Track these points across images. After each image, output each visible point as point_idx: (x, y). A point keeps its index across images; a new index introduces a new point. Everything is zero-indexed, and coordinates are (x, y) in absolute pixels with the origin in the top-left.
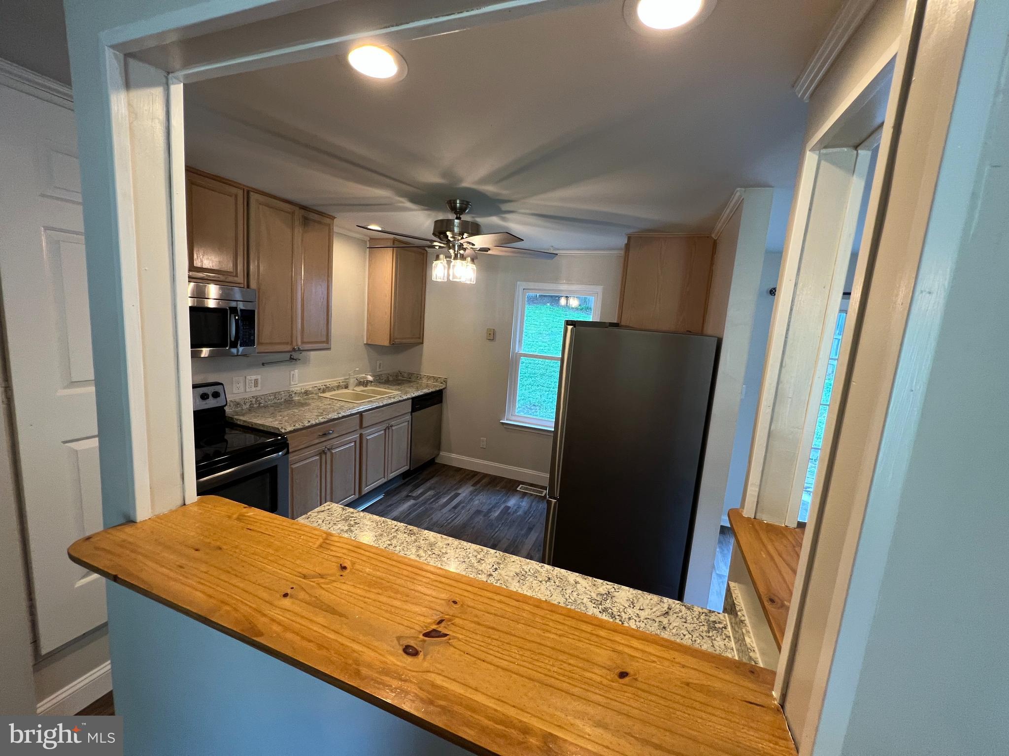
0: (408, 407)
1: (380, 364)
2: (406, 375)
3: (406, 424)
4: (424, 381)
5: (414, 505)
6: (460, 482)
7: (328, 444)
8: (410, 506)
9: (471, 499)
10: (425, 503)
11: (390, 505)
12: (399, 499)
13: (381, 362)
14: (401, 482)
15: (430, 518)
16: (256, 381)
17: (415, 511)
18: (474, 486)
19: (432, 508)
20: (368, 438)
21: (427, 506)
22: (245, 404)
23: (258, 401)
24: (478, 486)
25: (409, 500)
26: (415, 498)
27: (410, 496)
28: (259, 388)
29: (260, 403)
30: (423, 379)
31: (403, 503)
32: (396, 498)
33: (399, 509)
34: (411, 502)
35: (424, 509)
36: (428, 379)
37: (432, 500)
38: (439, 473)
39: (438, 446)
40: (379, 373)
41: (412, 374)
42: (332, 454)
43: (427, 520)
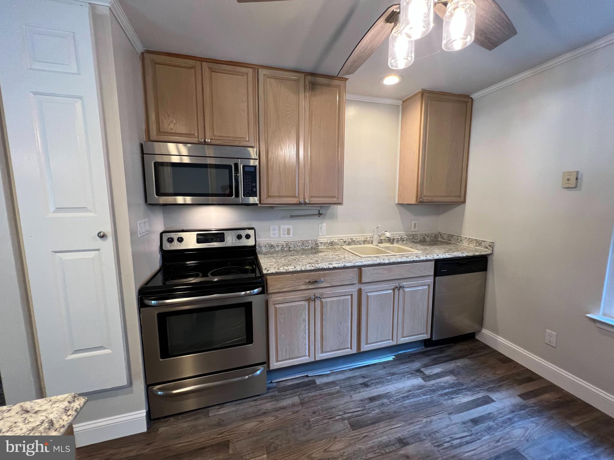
0: (430, 269)
1: (415, 224)
2: (445, 237)
3: (426, 287)
4: (465, 244)
5: (420, 387)
6: (500, 380)
7: (318, 292)
8: (414, 386)
9: (510, 419)
10: (434, 391)
11: (393, 374)
12: (406, 370)
13: (417, 222)
14: (422, 348)
15: (429, 419)
16: (289, 230)
17: (414, 396)
18: (524, 399)
19: (439, 404)
20: (369, 294)
21: (435, 396)
22: (278, 247)
23: (288, 245)
24: (532, 401)
25: (416, 377)
26: (427, 378)
27: (422, 372)
28: (291, 236)
29: (290, 248)
30: (464, 242)
31: (408, 377)
32: (404, 368)
33: (399, 384)
34: (418, 381)
35: (429, 400)
36: (470, 242)
37: (447, 391)
38: (474, 355)
39: (480, 321)
40: (414, 233)
41: (452, 236)
42: (322, 302)
43: (425, 420)
